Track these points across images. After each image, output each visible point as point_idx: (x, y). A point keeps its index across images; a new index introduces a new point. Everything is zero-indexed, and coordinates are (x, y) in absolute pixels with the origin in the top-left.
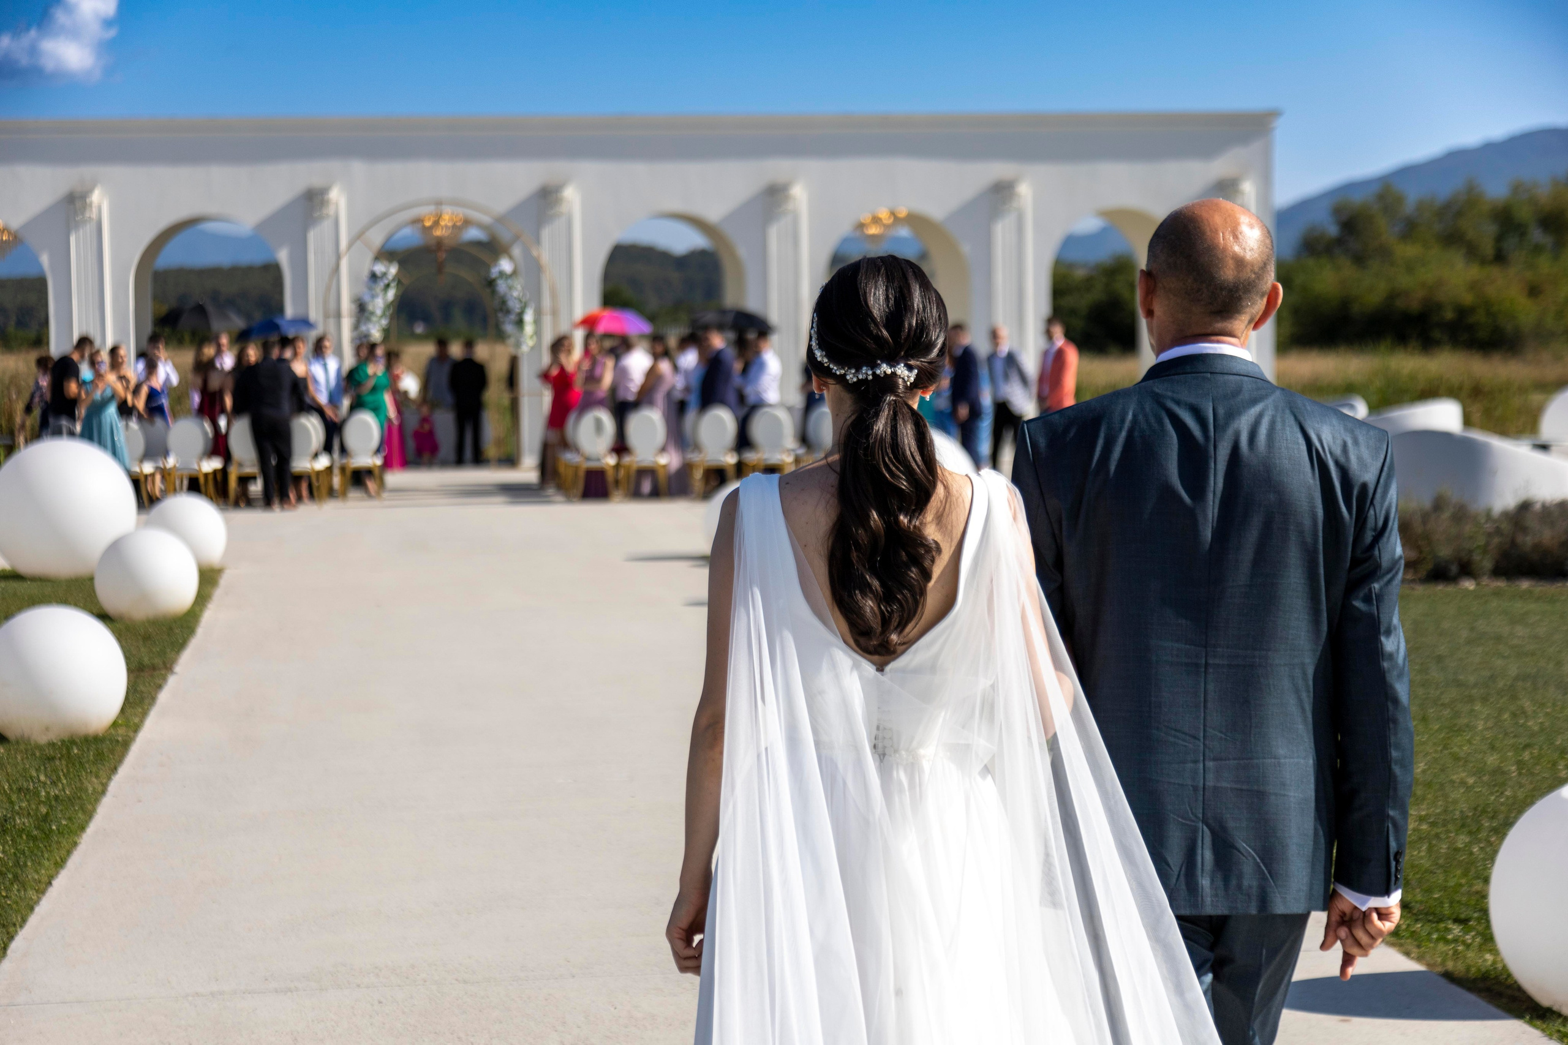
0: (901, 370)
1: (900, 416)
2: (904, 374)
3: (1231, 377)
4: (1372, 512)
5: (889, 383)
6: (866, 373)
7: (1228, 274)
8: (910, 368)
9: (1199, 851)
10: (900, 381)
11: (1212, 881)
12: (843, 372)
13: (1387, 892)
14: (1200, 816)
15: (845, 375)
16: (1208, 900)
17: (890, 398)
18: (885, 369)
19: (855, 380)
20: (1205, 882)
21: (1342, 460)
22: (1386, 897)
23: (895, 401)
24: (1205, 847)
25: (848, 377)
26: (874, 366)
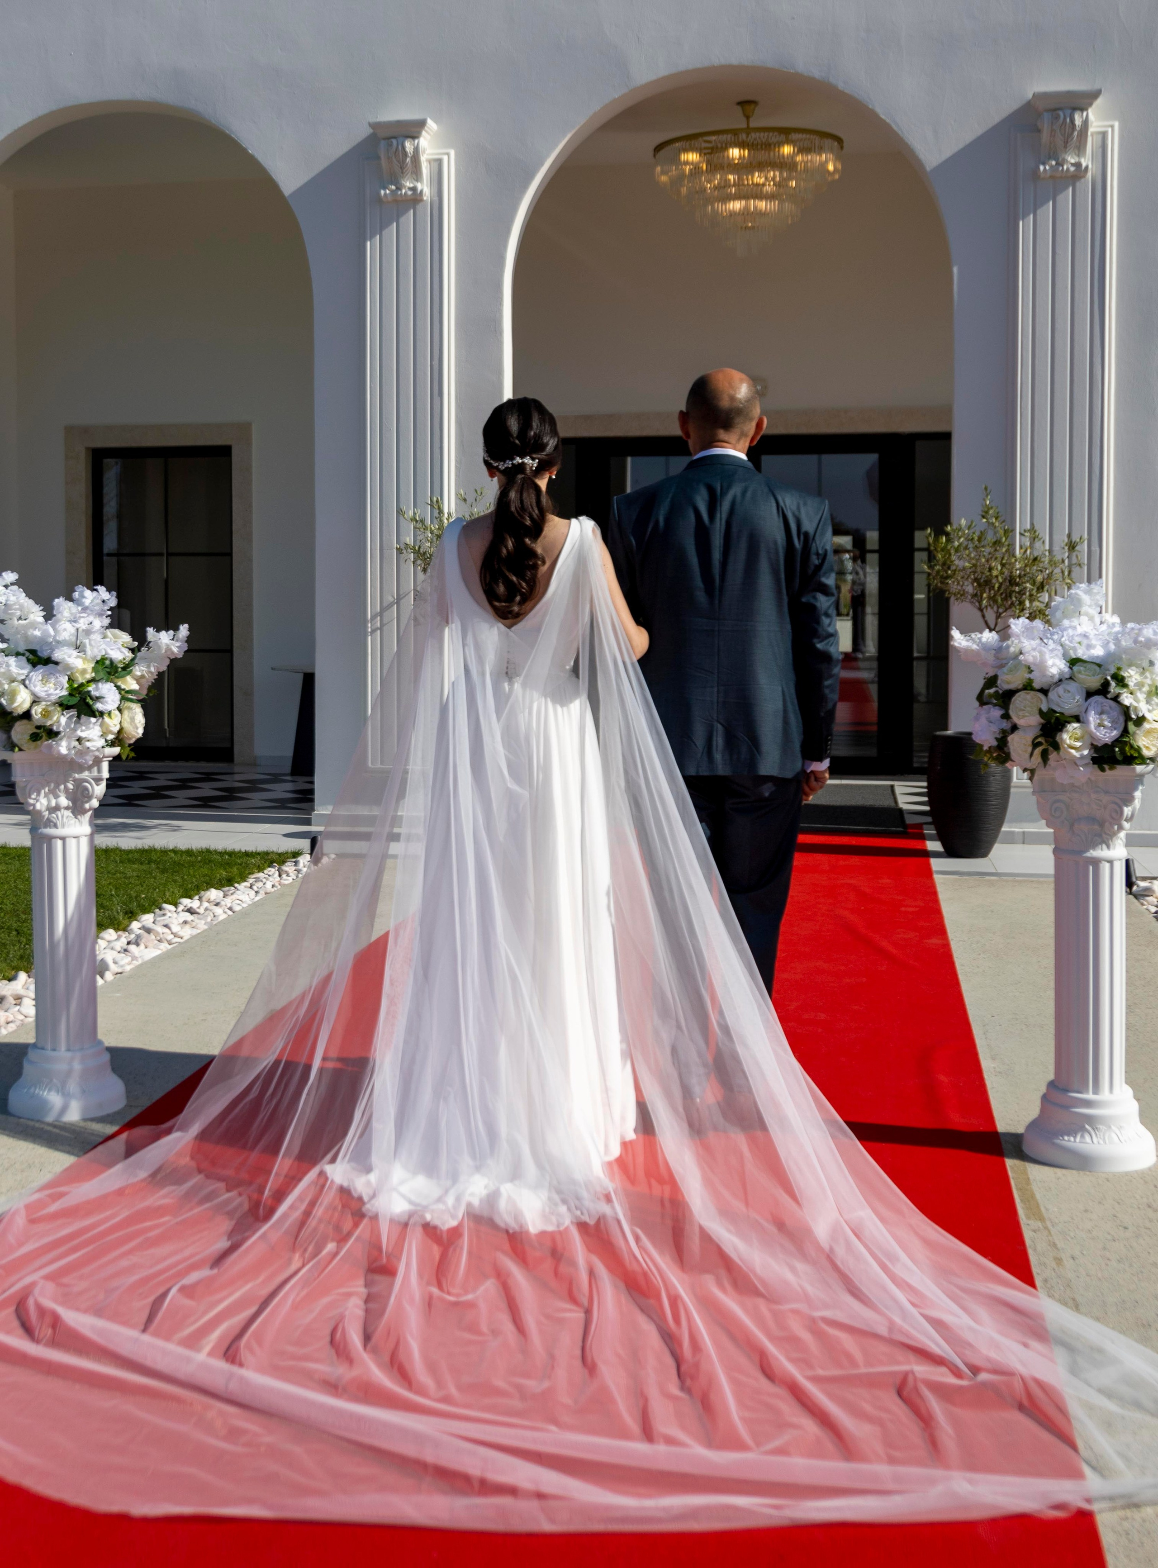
0: (527, 460)
1: (525, 485)
2: (530, 463)
3: (730, 467)
4: (814, 545)
5: (521, 467)
6: (509, 464)
7: (725, 403)
8: (533, 459)
9: (715, 739)
10: (528, 467)
11: (723, 756)
12: (497, 464)
13: (820, 760)
14: (715, 718)
15: (498, 466)
16: (720, 767)
17: (520, 476)
18: (518, 460)
19: (503, 468)
20: (718, 757)
21: (797, 513)
22: (819, 763)
23: (524, 478)
24: (718, 736)
25: (500, 467)
26: (512, 459)
